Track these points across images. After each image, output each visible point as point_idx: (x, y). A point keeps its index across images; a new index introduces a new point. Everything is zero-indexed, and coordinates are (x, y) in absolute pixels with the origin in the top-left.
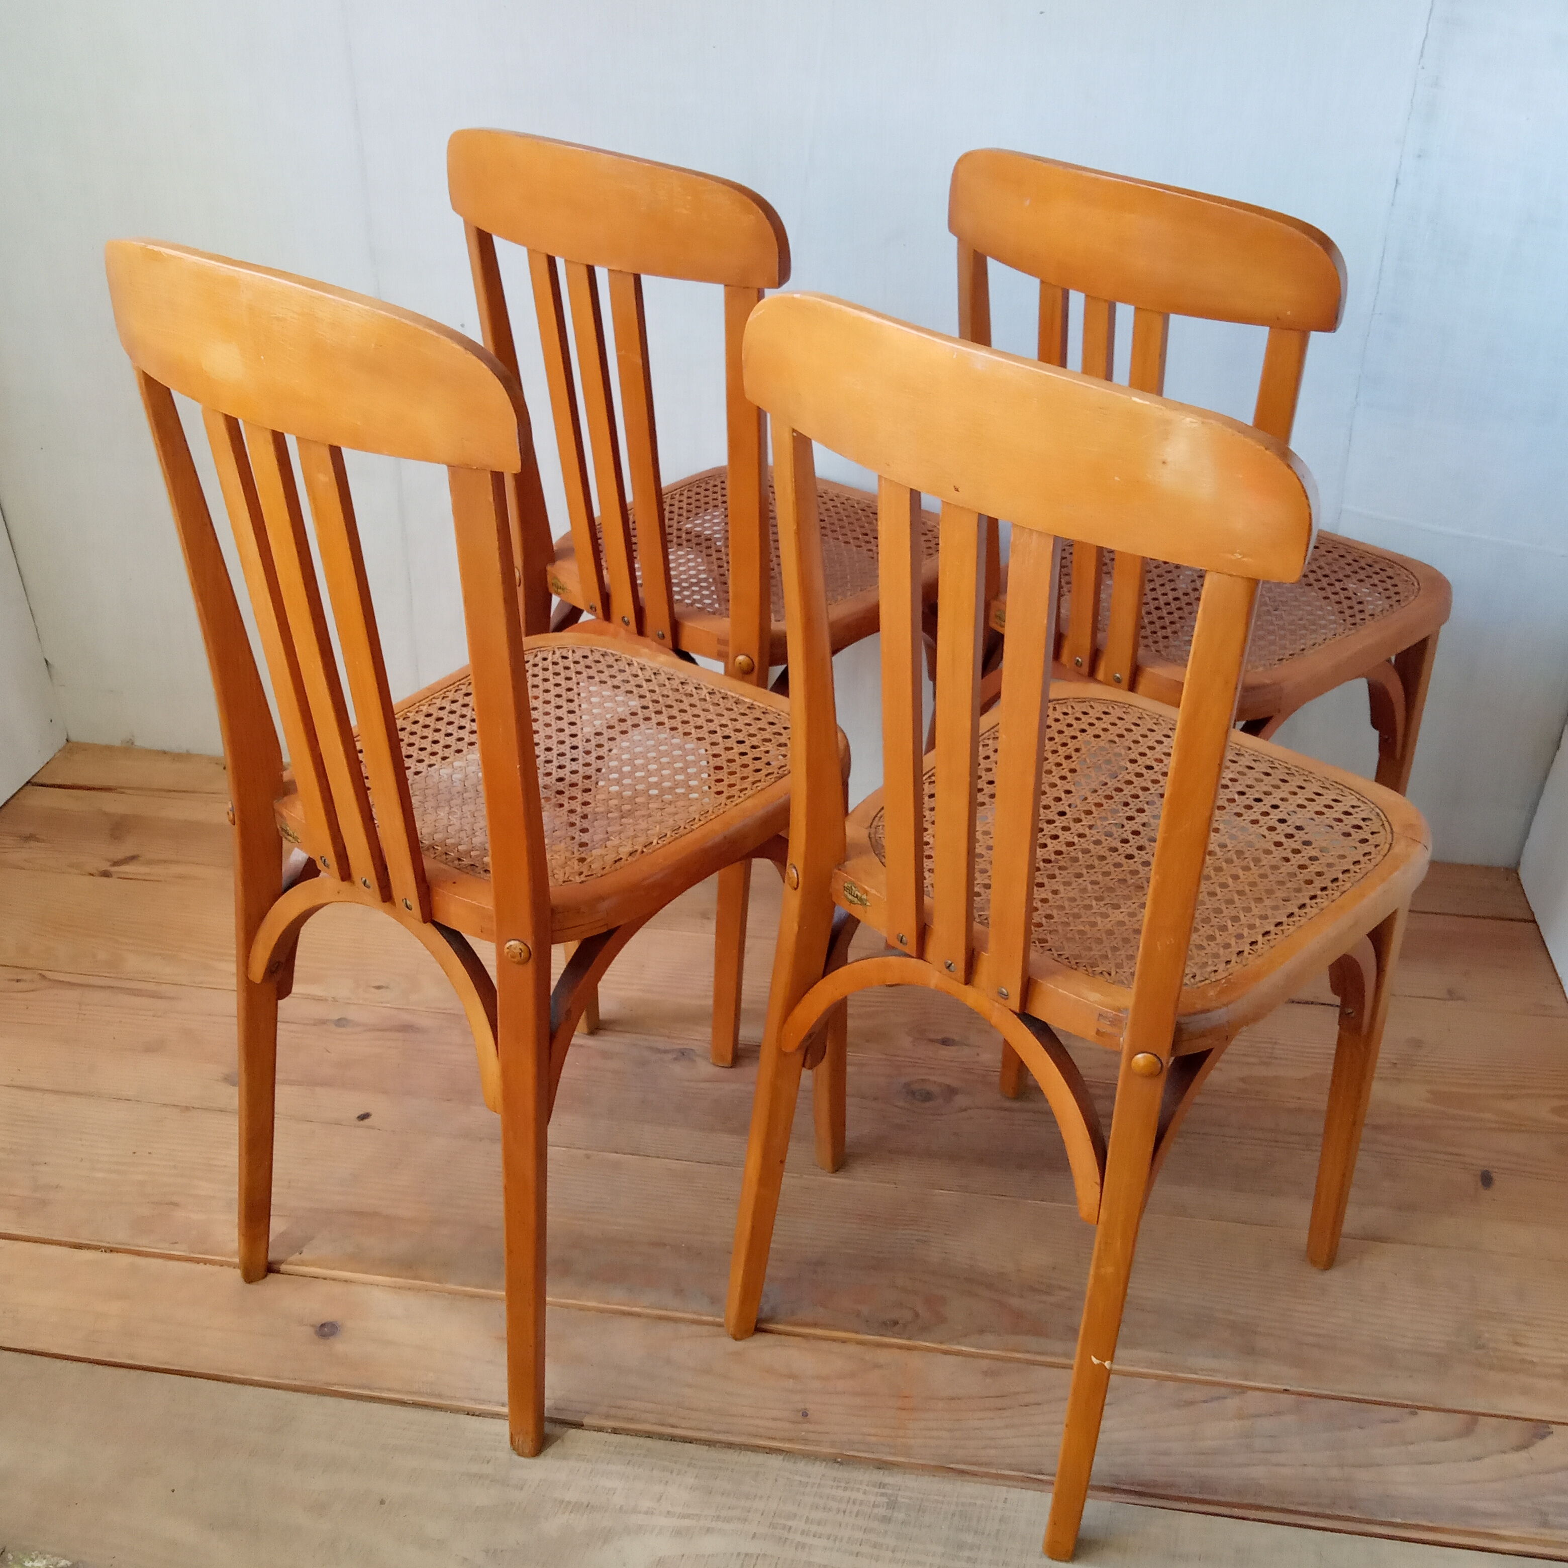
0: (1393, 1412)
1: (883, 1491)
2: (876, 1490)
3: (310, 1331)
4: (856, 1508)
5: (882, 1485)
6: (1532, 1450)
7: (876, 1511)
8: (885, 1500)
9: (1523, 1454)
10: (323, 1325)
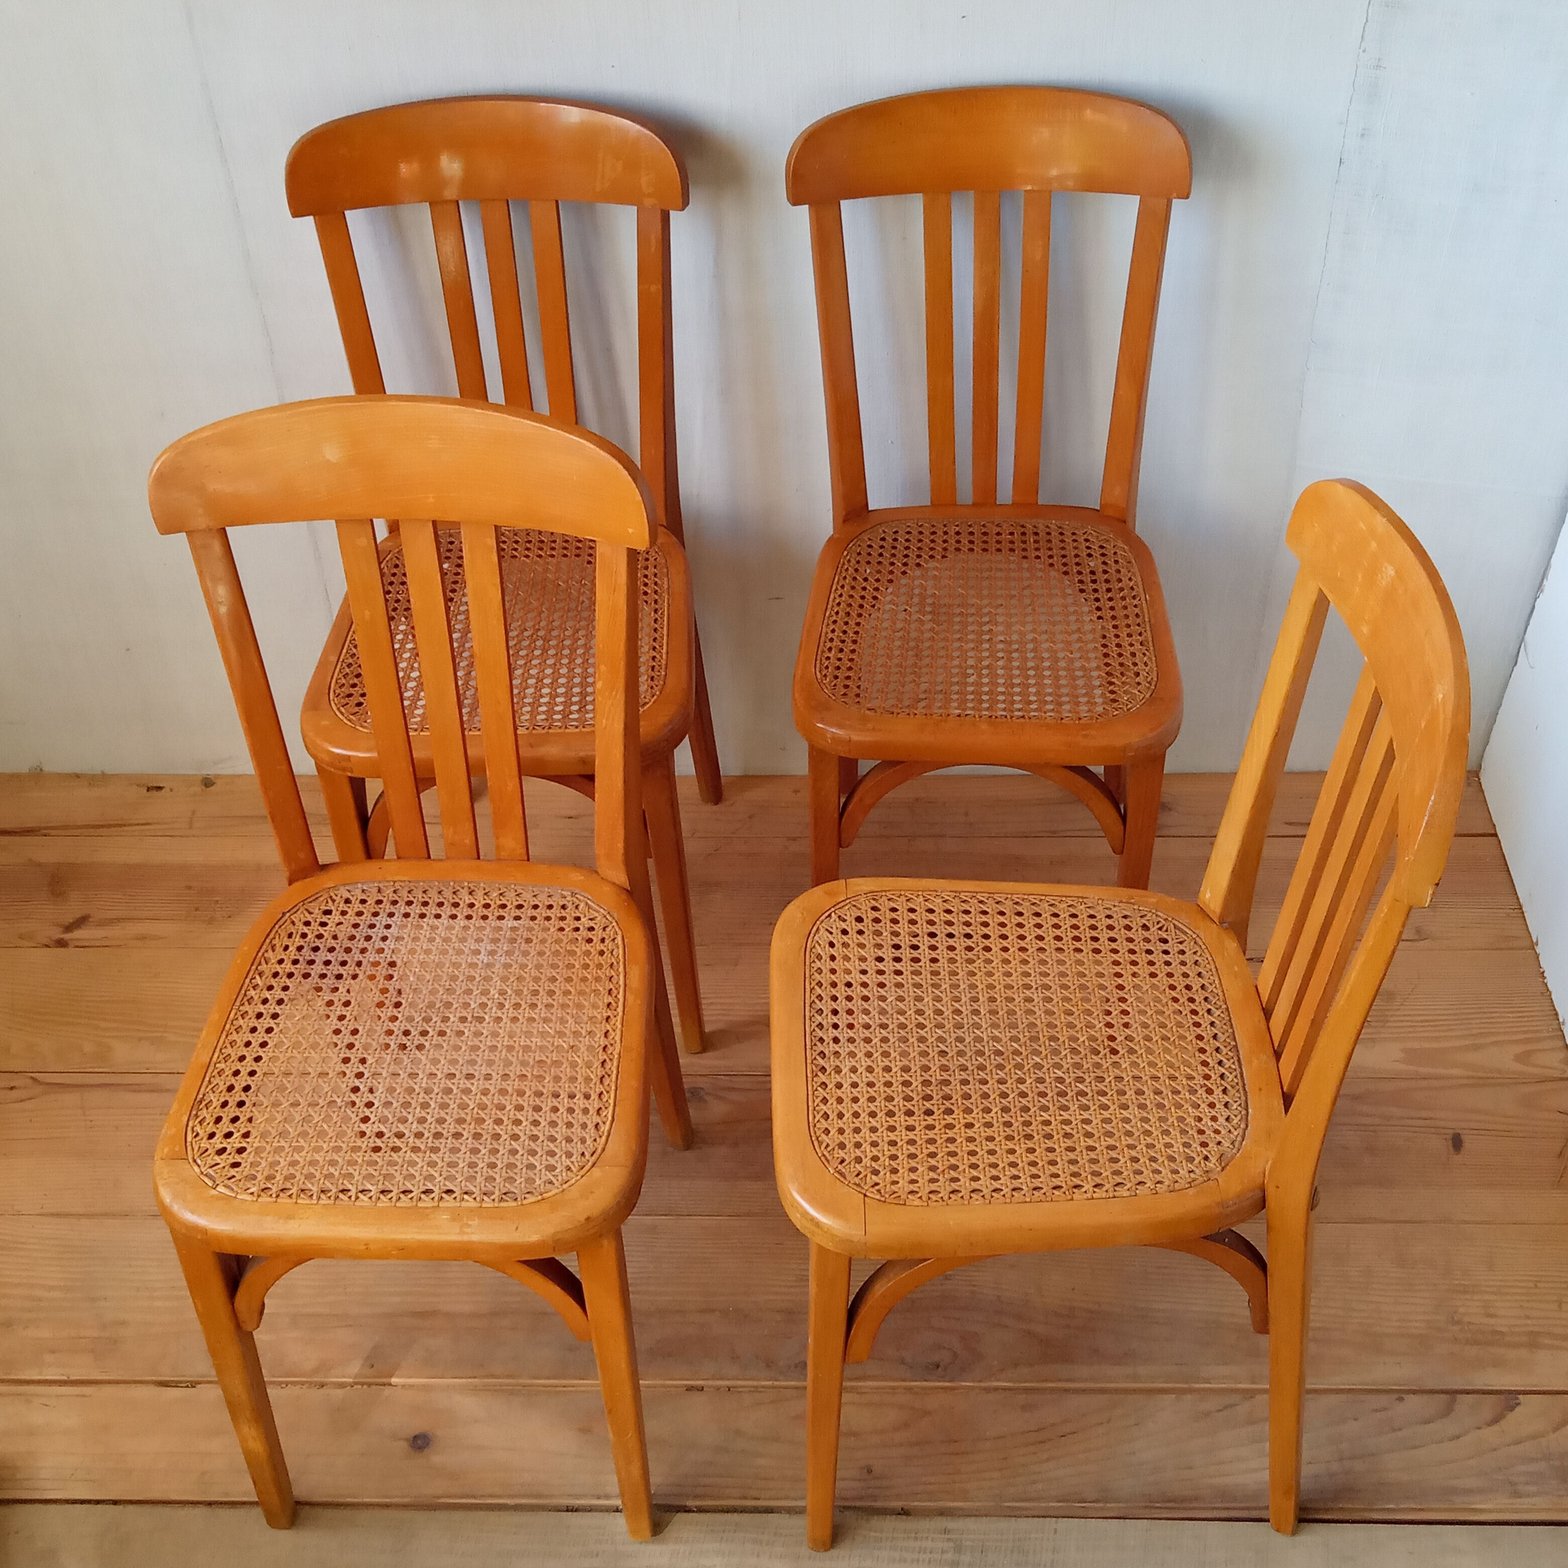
0: (1383, 1400)
1: (949, 1536)
2: (943, 1536)
3: (404, 1445)
4: (927, 1556)
5: (946, 1531)
6: (1503, 1423)
7: (945, 1556)
8: (951, 1544)
9: (1496, 1428)
10: (416, 1438)
